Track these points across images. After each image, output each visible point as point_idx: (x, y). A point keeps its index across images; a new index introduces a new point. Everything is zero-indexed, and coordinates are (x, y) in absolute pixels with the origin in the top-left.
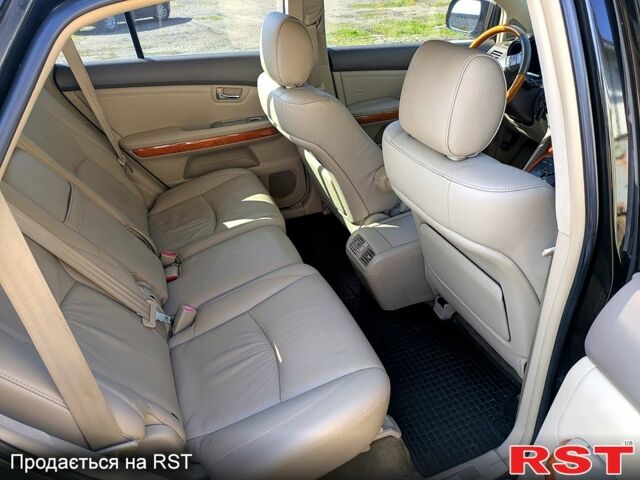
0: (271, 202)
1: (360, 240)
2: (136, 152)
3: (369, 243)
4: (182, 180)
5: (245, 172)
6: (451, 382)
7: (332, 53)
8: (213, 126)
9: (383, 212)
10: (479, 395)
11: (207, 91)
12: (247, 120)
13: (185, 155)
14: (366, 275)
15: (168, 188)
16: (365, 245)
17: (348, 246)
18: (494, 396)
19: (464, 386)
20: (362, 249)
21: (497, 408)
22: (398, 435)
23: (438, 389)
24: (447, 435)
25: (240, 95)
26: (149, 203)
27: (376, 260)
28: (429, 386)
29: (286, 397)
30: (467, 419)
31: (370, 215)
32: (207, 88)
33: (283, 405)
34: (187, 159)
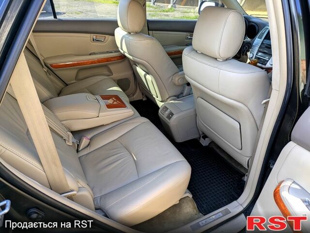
0: (121, 91)
1: (165, 108)
2: (51, 65)
3: (170, 109)
4: (74, 81)
5: (106, 77)
6: (211, 173)
7: (149, 22)
8: (90, 55)
9: (175, 96)
10: (225, 178)
11: (88, 36)
12: (107, 52)
13: (77, 68)
14: (169, 125)
15: (67, 85)
16: (169, 110)
17: (159, 112)
18: (232, 178)
19: (218, 175)
20: (167, 112)
21: (234, 184)
22: (191, 196)
23: (206, 176)
24: (212, 197)
25: (104, 39)
26: (58, 92)
27: (174, 117)
28: (202, 175)
29: (141, 176)
30: (221, 189)
31: (169, 97)
32: (88, 35)
33: (140, 179)
34: (78, 70)
